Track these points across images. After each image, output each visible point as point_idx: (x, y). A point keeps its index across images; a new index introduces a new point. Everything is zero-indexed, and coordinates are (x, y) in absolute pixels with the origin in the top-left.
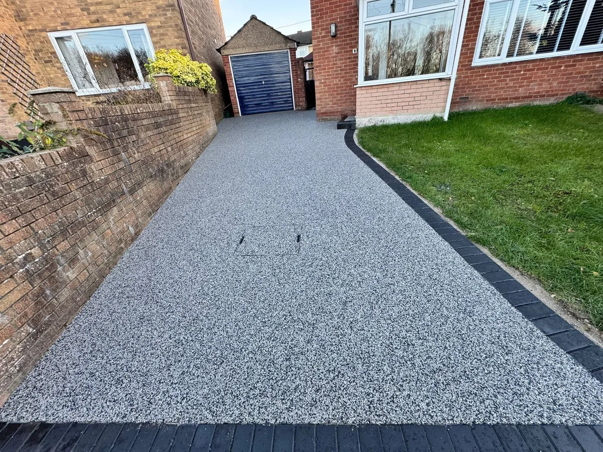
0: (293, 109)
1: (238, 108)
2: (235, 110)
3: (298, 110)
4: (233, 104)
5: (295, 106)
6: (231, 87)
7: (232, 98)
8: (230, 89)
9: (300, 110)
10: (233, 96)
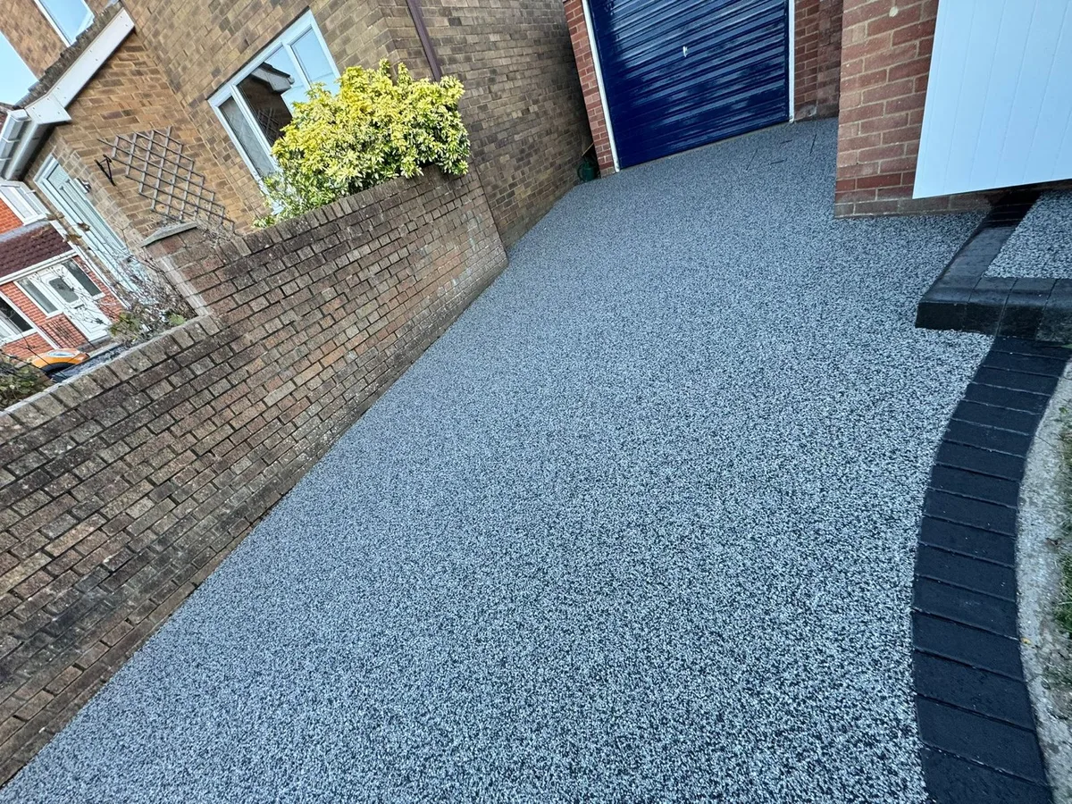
0: (786, 119)
1: (610, 152)
2: (602, 159)
3: (806, 119)
4: (599, 143)
5: (797, 108)
6: (589, 92)
7: (594, 126)
8: (588, 100)
9: (814, 118)
10: (595, 118)
